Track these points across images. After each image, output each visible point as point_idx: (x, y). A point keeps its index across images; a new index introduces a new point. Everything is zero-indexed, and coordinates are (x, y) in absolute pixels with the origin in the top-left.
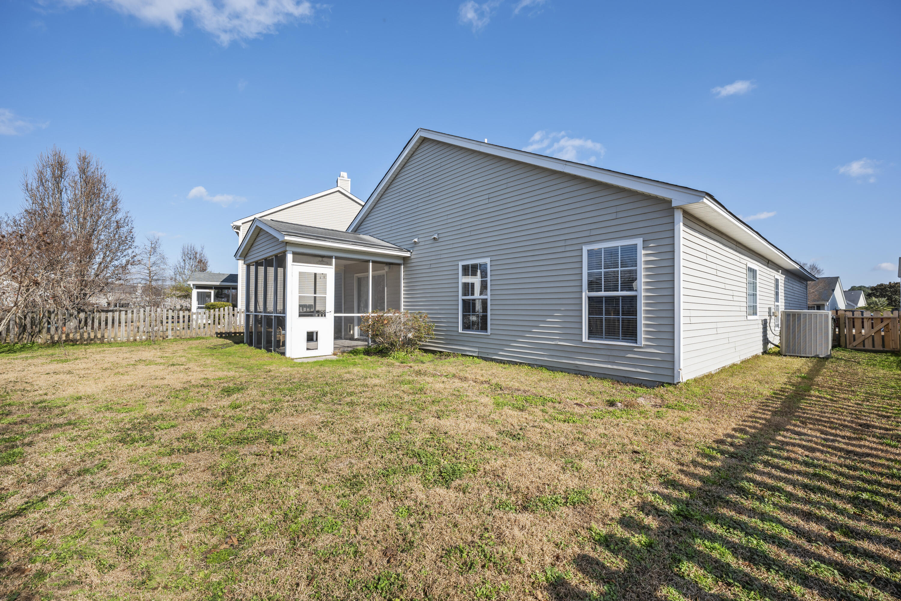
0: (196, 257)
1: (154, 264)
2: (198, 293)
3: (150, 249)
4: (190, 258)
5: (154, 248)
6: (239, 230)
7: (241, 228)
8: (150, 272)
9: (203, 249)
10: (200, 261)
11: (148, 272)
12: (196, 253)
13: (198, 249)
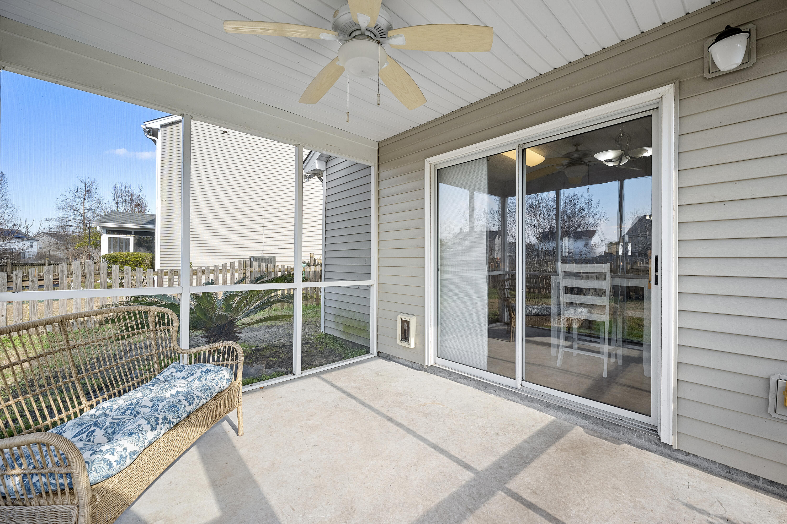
0: (131, 200)
1: (90, 210)
2: (110, 239)
3: (83, 193)
4: (125, 201)
5: (89, 191)
6: (157, 137)
7: (160, 133)
8: (84, 219)
9: (140, 190)
10: (138, 205)
11: (81, 218)
12: (132, 195)
13: (135, 191)
